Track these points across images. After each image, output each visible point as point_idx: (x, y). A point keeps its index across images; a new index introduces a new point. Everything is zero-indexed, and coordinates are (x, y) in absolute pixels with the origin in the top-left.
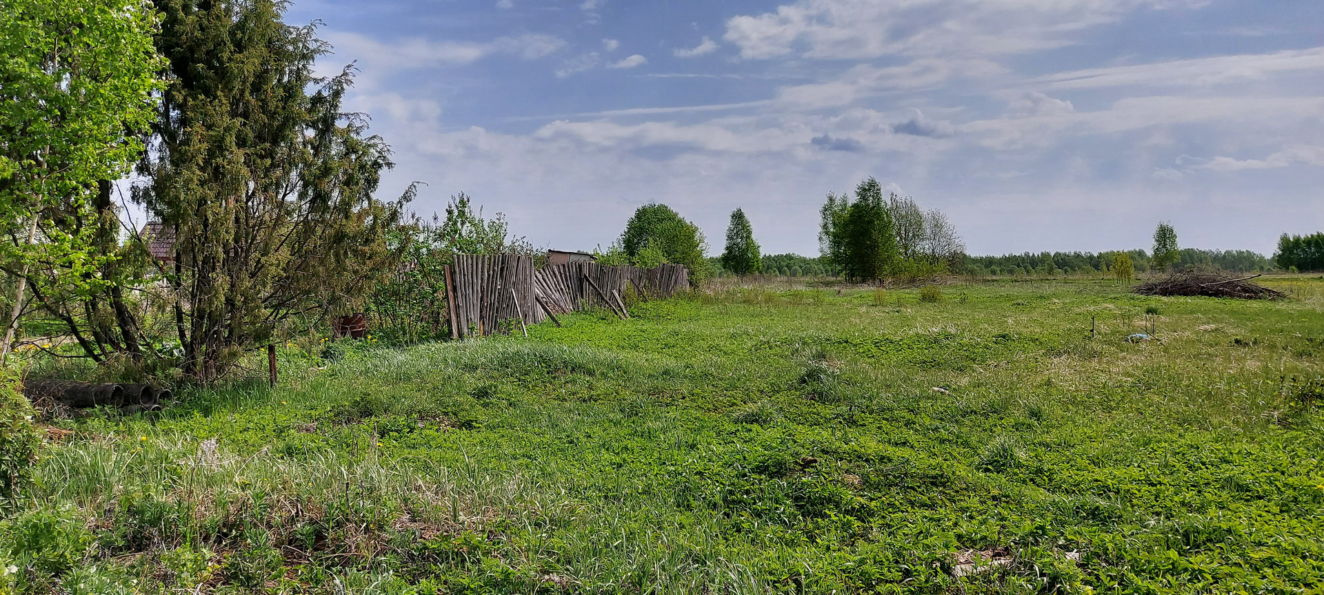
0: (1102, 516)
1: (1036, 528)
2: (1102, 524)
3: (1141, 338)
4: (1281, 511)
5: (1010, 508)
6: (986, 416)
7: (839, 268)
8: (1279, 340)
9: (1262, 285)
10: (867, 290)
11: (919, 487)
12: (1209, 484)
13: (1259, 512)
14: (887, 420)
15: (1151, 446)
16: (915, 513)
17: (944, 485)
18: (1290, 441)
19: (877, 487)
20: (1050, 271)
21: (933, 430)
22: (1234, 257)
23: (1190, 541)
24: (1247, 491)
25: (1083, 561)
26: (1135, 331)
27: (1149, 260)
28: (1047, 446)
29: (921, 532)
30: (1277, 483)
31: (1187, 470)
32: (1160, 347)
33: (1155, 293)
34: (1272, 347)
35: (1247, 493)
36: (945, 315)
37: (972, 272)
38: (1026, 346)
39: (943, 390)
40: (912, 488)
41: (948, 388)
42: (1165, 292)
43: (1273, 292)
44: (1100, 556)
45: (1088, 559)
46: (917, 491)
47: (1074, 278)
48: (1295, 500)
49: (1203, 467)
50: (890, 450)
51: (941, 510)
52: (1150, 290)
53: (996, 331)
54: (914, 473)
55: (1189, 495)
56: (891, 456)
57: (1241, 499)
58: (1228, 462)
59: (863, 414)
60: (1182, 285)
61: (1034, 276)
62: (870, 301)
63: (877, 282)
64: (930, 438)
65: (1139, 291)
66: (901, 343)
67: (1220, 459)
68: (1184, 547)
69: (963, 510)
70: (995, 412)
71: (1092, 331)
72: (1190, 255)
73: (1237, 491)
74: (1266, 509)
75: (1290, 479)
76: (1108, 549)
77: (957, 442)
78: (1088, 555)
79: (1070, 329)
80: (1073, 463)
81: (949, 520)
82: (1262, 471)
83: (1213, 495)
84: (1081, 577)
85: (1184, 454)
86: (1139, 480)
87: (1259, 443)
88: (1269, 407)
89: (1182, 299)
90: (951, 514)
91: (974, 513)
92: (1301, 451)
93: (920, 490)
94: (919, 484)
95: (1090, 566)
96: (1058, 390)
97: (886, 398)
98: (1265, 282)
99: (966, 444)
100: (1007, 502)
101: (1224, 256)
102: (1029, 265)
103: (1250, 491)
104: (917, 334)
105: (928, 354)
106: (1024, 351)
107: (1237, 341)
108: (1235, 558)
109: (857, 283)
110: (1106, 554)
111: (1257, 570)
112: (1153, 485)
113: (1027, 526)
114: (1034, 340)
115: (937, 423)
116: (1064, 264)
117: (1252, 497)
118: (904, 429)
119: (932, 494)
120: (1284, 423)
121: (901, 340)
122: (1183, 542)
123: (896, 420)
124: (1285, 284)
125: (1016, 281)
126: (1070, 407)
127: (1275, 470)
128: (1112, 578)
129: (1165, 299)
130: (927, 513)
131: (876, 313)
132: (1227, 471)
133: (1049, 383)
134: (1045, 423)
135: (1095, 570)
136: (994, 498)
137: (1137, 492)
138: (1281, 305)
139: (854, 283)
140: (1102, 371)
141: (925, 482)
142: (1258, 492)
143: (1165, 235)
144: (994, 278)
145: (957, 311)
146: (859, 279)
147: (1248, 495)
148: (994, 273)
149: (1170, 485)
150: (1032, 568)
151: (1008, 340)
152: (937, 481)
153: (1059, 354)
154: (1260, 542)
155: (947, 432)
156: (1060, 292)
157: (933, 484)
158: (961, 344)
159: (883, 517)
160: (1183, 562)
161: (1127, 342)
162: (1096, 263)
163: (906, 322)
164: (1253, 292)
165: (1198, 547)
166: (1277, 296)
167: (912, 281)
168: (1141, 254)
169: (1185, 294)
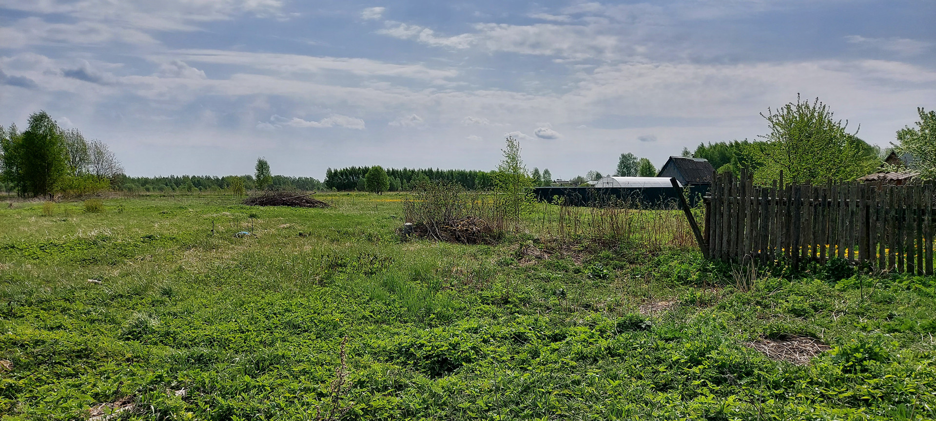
0: (205, 360)
1: (156, 377)
2: (204, 366)
3: (245, 234)
4: (317, 338)
5: (140, 366)
6: (130, 298)
7: (12, 185)
8: (323, 232)
9: (317, 199)
10: (38, 203)
11: (66, 361)
12: (277, 327)
13: (305, 340)
14: (45, 310)
15: (244, 306)
16: (59, 383)
17: (87, 357)
18: (324, 294)
19: (27, 367)
20: (189, 189)
21: (85, 314)
22: (303, 181)
23: (260, 367)
24: (298, 328)
25: (188, 394)
26: (241, 230)
27: (254, 182)
28: (175, 314)
29: (62, 398)
30: (315, 320)
31: (265, 319)
32: (256, 240)
33: (256, 204)
34: (319, 236)
35: (299, 329)
36: (105, 222)
37: (130, 189)
38: (166, 243)
39: (97, 281)
40: (60, 363)
41: (100, 279)
42: (262, 204)
43: (323, 203)
44: (199, 389)
45: (191, 393)
46: (63, 365)
47: (206, 194)
48: (324, 330)
49: (275, 316)
50: (45, 334)
51: (83, 377)
52: (253, 202)
53: (144, 233)
54: (62, 350)
55: (265, 336)
56: (45, 339)
57: (295, 334)
58: (289, 311)
59: (22, 307)
60: (272, 199)
61: (178, 193)
62: (40, 211)
63: (48, 197)
64: (82, 320)
65: (247, 203)
66: (64, 246)
67: (284, 310)
68: (256, 372)
69: (101, 374)
70: (137, 294)
71: (212, 231)
72: (279, 180)
73: (293, 329)
74: (309, 338)
75: (322, 317)
76: (205, 383)
77: (105, 321)
78: (191, 390)
79: (199, 230)
80: (191, 325)
81: (89, 383)
82: (308, 314)
83: (279, 334)
84: (185, 407)
85: (264, 309)
86: (235, 331)
87: (307, 297)
88: (314, 274)
89: (272, 208)
90: (91, 378)
91: (110, 374)
92: (329, 299)
93: (66, 363)
94: (65, 359)
95: (192, 397)
96: (186, 273)
97: (45, 292)
98: (319, 197)
99: (113, 321)
100: (138, 362)
101: (298, 181)
102: (174, 184)
103: (300, 328)
104: (79, 238)
105: (88, 253)
106: (164, 247)
107: (300, 234)
108: (285, 373)
109: (29, 197)
110: (204, 387)
111: (297, 378)
112: (243, 332)
113: (150, 376)
114: (172, 239)
115: (90, 308)
116: (198, 184)
117: (301, 331)
118: (59, 316)
119: (77, 365)
120: (321, 283)
121: (64, 244)
122: (255, 368)
123: (54, 309)
124: (329, 198)
125: (164, 196)
126: (194, 285)
127: (315, 313)
128: (206, 403)
129: (262, 208)
130: (70, 381)
131: (45, 222)
132: (288, 316)
133: (181, 269)
134: (174, 298)
135: (195, 399)
136: (128, 360)
137: (233, 339)
138: (326, 211)
139: (25, 198)
140: (218, 258)
141: (71, 356)
142: (304, 327)
143: (262, 166)
144: (148, 194)
145: (116, 219)
146: (31, 194)
147: (299, 331)
148: (148, 190)
149: (254, 331)
150: (149, 408)
151: (152, 240)
152: (83, 354)
153: (189, 248)
154: (300, 360)
155: (97, 314)
156: (193, 203)
157: (79, 357)
158: (115, 244)
159: (31, 391)
160: (253, 383)
161: (236, 237)
162: (221, 184)
163: (71, 229)
164: (312, 203)
165: (264, 370)
166: (324, 205)
167: (79, 197)
168: (249, 178)
169: (274, 205)
